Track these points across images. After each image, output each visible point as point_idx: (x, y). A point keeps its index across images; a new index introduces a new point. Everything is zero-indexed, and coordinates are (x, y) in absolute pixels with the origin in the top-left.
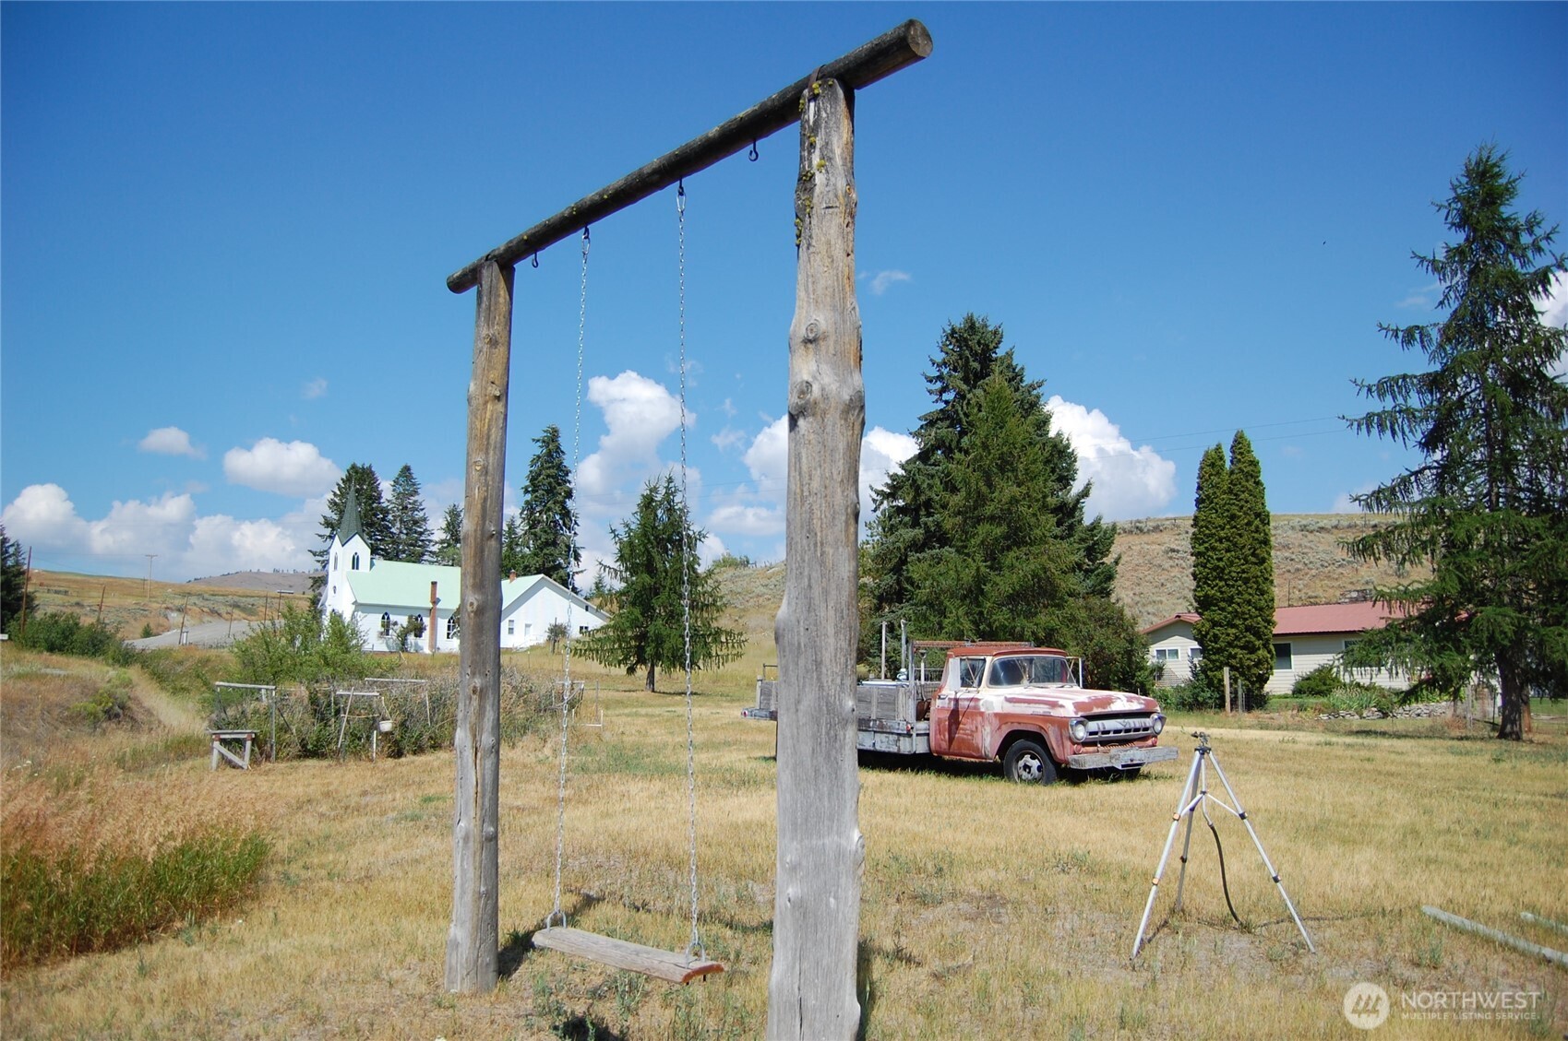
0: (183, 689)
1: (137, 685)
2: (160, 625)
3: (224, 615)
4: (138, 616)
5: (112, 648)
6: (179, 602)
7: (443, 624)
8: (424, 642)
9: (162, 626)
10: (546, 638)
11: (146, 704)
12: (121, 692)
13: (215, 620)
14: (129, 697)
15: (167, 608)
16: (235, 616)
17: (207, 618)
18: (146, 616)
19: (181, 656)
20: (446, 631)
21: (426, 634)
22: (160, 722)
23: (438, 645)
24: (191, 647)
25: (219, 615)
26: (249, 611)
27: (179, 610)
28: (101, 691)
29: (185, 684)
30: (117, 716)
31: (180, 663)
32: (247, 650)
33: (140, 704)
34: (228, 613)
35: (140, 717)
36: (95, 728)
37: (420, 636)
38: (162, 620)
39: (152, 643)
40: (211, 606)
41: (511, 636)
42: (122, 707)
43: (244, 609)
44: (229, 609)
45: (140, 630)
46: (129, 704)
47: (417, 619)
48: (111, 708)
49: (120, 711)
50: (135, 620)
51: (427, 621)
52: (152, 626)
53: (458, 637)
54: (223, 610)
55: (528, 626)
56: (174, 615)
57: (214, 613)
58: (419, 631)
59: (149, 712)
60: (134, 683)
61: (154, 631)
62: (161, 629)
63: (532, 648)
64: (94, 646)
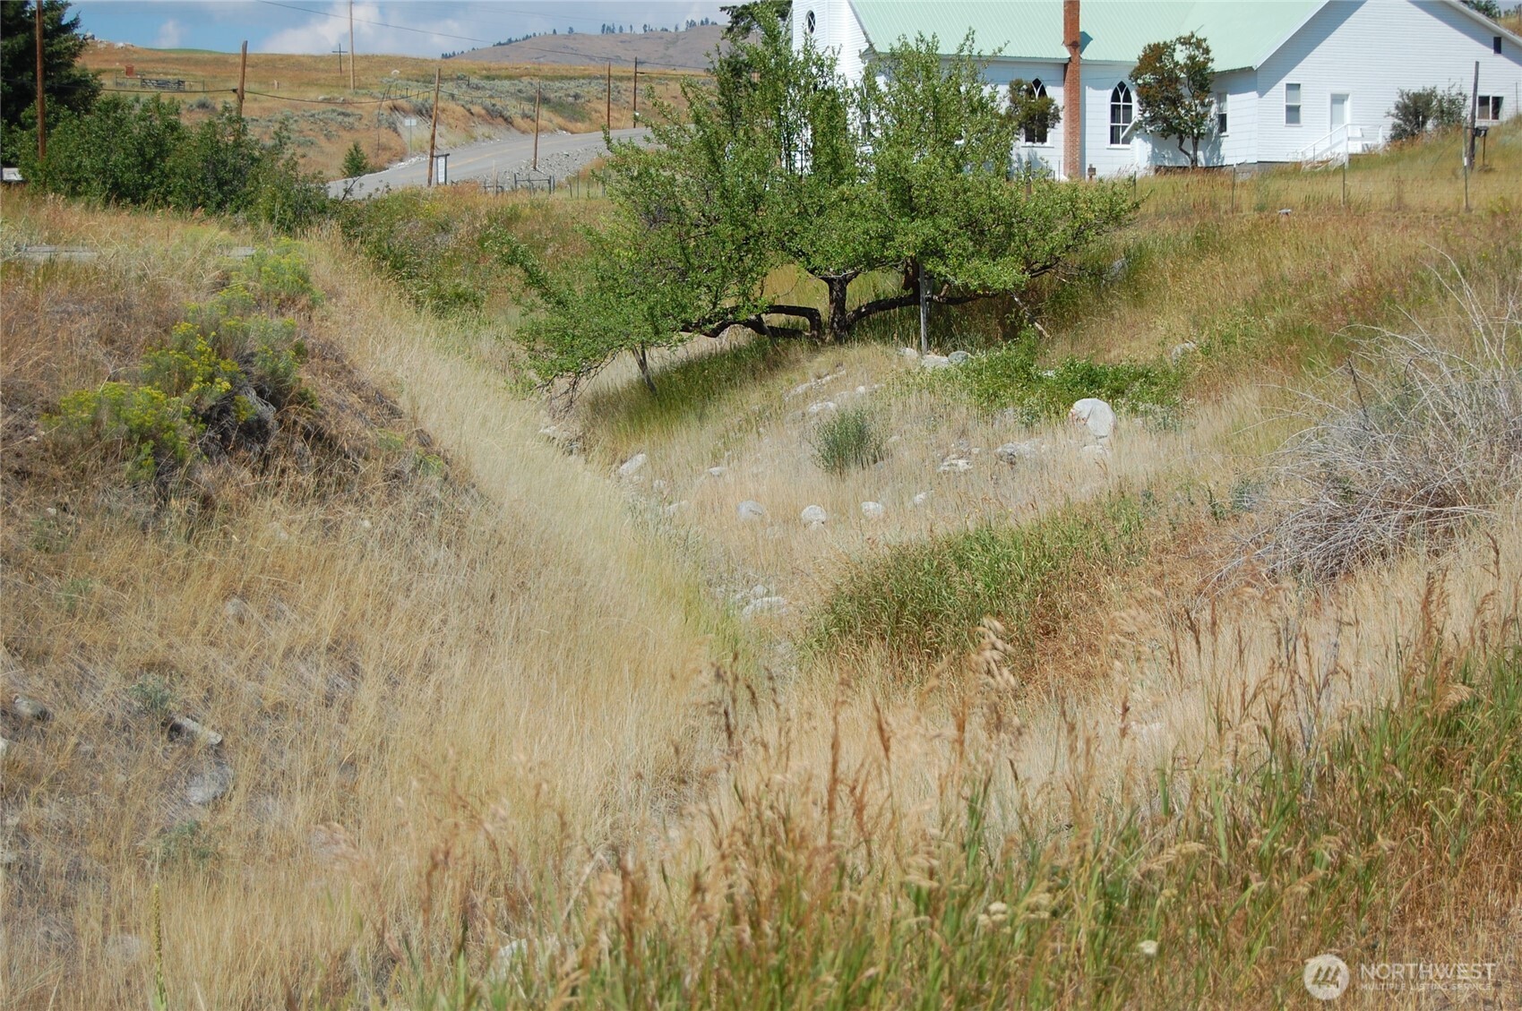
0: (461, 298)
1: (333, 294)
2: (381, 148)
3: (518, 121)
4: (333, 127)
5: (267, 188)
6: (418, 95)
7: (1098, 103)
8: (1053, 151)
9: (384, 148)
10: (1388, 132)
11: (369, 373)
12: (263, 327)
13: (500, 132)
14: (300, 351)
15: (395, 108)
16: (542, 122)
17: (482, 130)
18: (351, 128)
19: (442, 209)
20: (1108, 123)
21: (1057, 135)
22: (426, 441)
23: (1090, 161)
24: (457, 190)
25: (508, 121)
26: (572, 111)
27: (422, 112)
28: (182, 328)
29: (465, 284)
30: (255, 431)
31: (444, 228)
32: (644, 173)
33: (342, 370)
34: (525, 116)
35: (350, 428)
36: (164, 496)
37: (1043, 139)
38: (385, 136)
39: (367, 186)
40: (488, 102)
41: (1294, 129)
42: (276, 392)
43: (558, 107)
44: (527, 107)
45: (340, 161)
46: (304, 377)
47: (1030, 92)
48: (230, 396)
49: (269, 413)
50: (328, 137)
51: (1057, 94)
52: (364, 149)
53: (1145, 138)
54: (514, 109)
55: (1338, 99)
56: (411, 121)
57: (496, 116)
58: (1037, 125)
59: (383, 405)
60: (318, 290)
61: (372, 162)
62: (385, 156)
63: (1354, 159)
64: (221, 184)
